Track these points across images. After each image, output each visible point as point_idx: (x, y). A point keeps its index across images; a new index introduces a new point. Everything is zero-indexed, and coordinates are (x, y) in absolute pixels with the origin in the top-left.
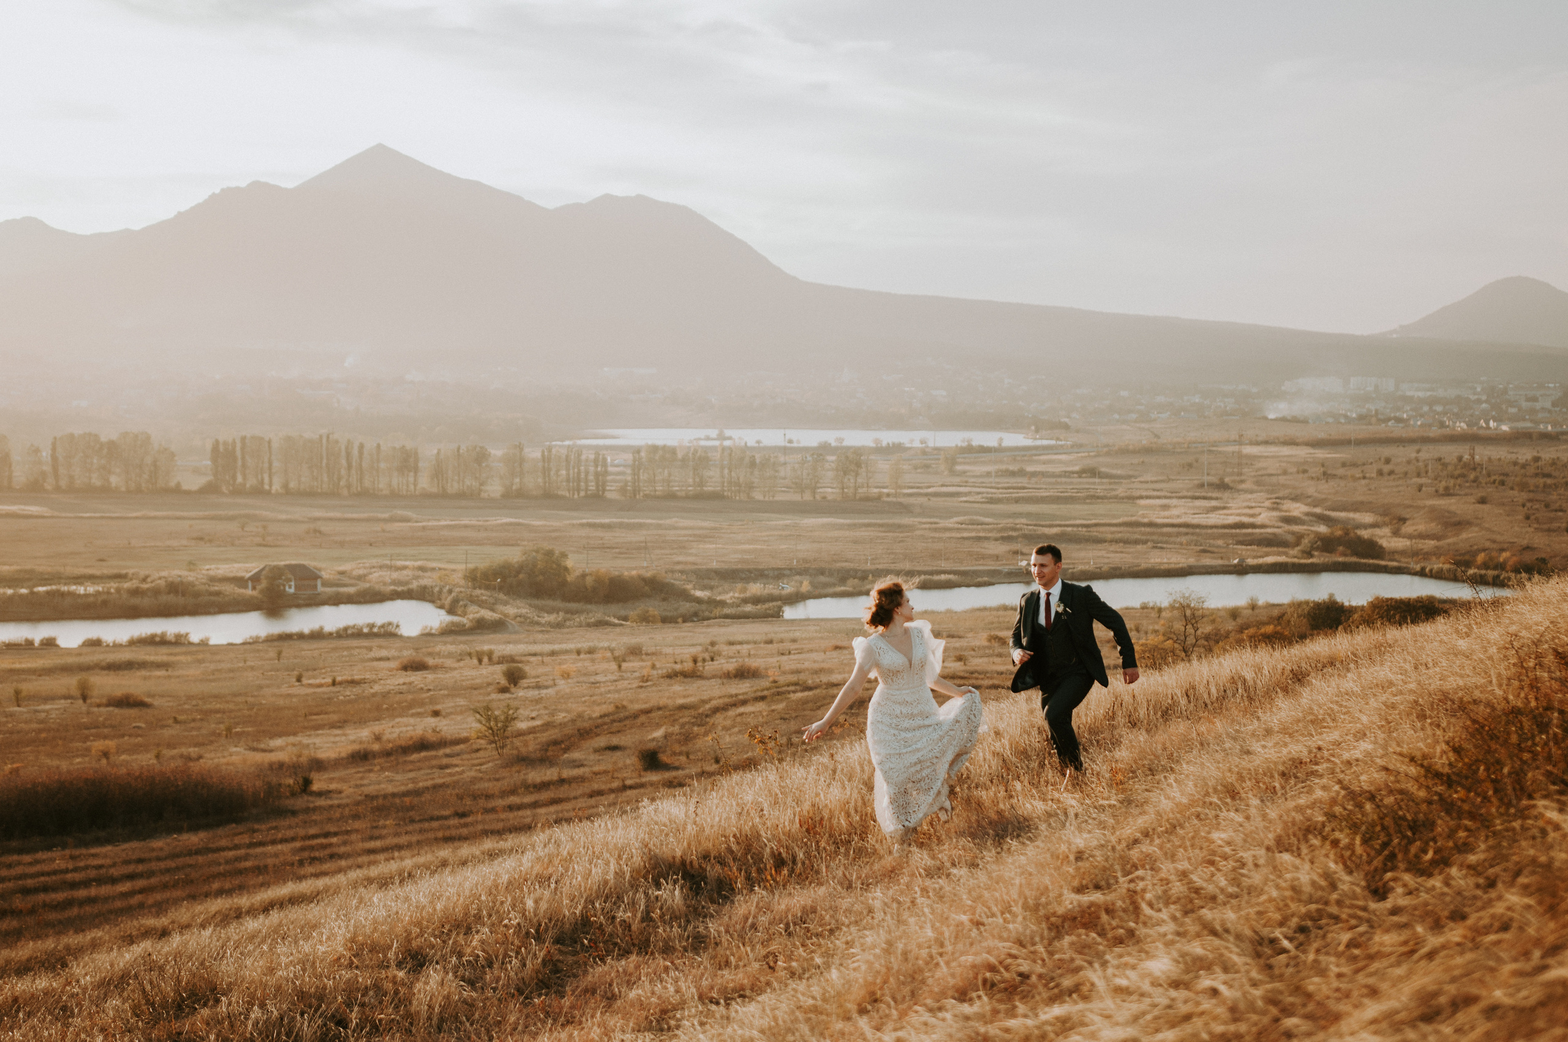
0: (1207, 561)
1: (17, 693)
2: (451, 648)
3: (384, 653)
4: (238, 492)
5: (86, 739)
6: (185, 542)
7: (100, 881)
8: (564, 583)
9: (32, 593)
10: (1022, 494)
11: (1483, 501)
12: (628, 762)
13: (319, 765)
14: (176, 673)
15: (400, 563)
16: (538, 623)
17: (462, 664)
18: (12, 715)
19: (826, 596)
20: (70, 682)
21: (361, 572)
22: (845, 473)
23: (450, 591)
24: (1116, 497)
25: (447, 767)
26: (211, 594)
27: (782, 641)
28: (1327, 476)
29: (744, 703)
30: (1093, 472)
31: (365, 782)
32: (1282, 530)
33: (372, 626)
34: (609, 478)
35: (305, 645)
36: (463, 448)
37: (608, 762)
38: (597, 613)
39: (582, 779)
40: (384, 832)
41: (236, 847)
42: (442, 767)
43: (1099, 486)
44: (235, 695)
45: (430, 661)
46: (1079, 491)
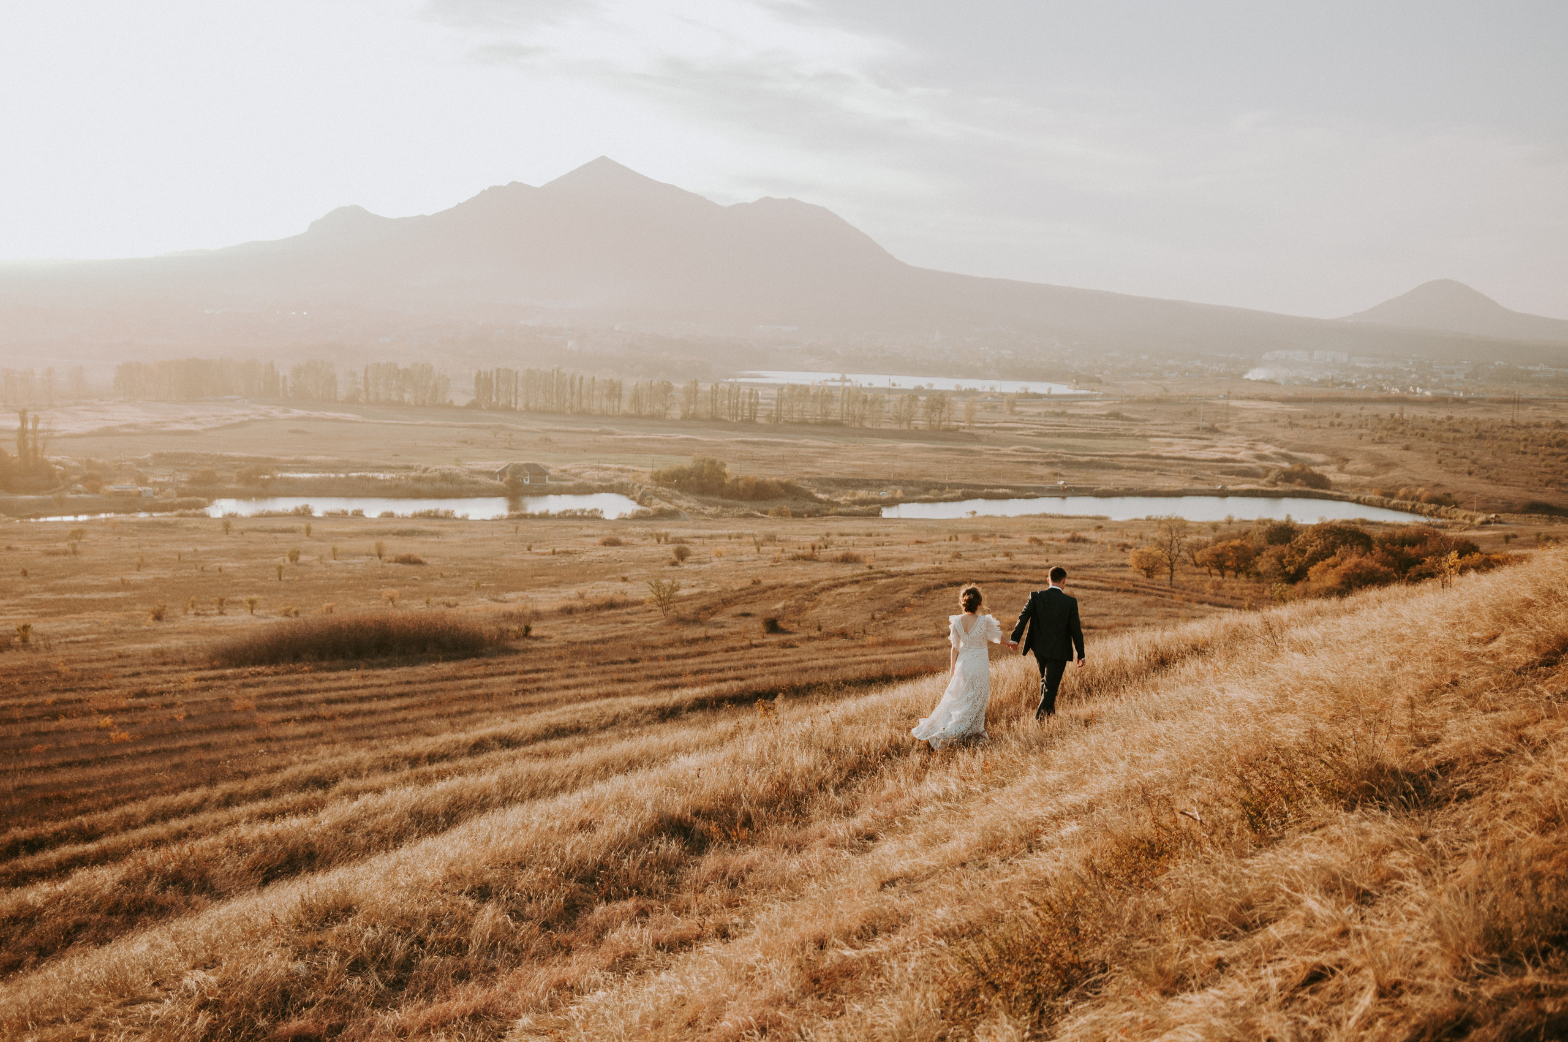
0: (1198, 486)
1: (334, 550)
2: (638, 529)
3: (590, 532)
4: (493, 408)
5: (379, 586)
6: (454, 444)
7: (379, 697)
8: (722, 485)
9: (348, 477)
10: (1063, 430)
11: (1407, 448)
12: (756, 626)
13: (538, 616)
14: (447, 539)
15: (605, 465)
16: (703, 514)
17: (645, 542)
18: (330, 566)
19: (914, 501)
20: (370, 544)
21: (577, 471)
22: (933, 410)
23: (640, 488)
24: (1133, 435)
25: (627, 622)
26: (471, 483)
27: (878, 535)
28: (1292, 425)
29: (843, 585)
30: (1117, 416)
31: (569, 631)
32: (1256, 465)
33: (583, 511)
34: (760, 407)
35: (534, 523)
36: (655, 383)
37: (740, 626)
38: (746, 507)
39: (722, 637)
40: (577, 671)
41: (474, 677)
42: (623, 623)
43: (1119, 426)
44: (484, 558)
45: (623, 539)
46: (1106, 429)
